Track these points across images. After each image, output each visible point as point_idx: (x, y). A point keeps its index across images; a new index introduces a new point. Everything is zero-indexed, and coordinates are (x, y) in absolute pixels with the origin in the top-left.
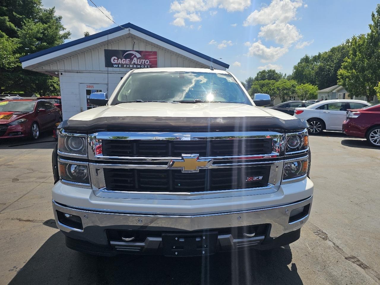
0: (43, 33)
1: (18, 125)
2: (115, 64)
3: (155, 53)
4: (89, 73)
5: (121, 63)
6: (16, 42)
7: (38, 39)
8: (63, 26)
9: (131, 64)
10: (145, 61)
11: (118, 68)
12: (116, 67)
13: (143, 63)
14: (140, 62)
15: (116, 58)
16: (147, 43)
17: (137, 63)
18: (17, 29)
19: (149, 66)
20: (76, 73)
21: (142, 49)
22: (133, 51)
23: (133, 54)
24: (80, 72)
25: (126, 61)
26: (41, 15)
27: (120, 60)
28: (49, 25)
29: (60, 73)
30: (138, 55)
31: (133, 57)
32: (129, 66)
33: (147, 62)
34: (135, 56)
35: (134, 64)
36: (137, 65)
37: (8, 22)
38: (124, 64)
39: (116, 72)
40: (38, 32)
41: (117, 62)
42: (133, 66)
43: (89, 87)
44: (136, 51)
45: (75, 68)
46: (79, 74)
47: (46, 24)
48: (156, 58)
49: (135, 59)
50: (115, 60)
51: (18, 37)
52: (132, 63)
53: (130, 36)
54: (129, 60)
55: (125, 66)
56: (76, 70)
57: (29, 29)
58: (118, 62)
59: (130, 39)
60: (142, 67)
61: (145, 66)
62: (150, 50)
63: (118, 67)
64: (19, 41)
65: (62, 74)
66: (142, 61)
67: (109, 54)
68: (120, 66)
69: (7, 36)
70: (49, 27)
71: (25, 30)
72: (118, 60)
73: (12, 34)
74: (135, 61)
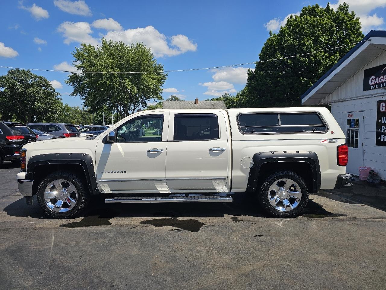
2: (373, 85)
4: (351, 101)
5: (378, 82)
11: (375, 90)
12: (373, 89)
15: (374, 77)
20: (341, 103)
25: (383, 78)
27: (377, 78)
29: (331, 104)
38: (381, 83)
39: (373, 95)
43: (350, 116)
45: (340, 98)
46: (343, 102)
55: (382, 85)
56: (341, 100)
58: (376, 82)
63: (375, 88)
67: (368, 74)
68: (377, 86)
72: (375, 79)
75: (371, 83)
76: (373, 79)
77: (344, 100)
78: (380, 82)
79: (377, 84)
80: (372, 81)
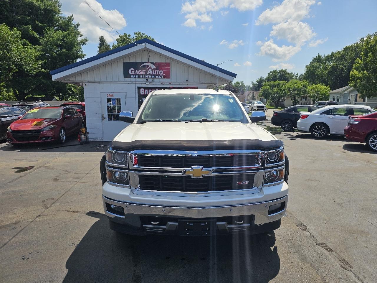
0: (62, 40)
1: (49, 130)
2: (133, 75)
3: (168, 65)
4: (110, 84)
5: (137, 74)
6: (38, 50)
7: (58, 46)
8: (81, 33)
9: (146, 74)
10: (159, 72)
11: (135, 79)
12: (133, 78)
13: (157, 74)
14: (154, 73)
15: (133, 70)
16: (161, 55)
17: (152, 74)
18: (39, 37)
19: (162, 76)
20: (98, 84)
21: (157, 61)
22: (148, 62)
23: (148, 66)
24: (101, 83)
25: (142, 72)
26: (60, 22)
27: (137, 71)
28: (68, 33)
29: (84, 84)
30: (153, 67)
31: (149, 69)
32: (145, 77)
33: (161, 72)
34: (150, 68)
35: (149, 74)
36: (152, 75)
37: (31, 31)
39: (133, 82)
40: (58, 39)
41: (134, 73)
42: (148, 77)
43: (110, 96)
44: (151, 63)
45: (97, 79)
46: (101, 84)
47: (65, 31)
48: (169, 69)
49: (150, 70)
50: (132, 72)
51: (40, 44)
52: (148, 74)
53: (146, 50)
54: (145, 71)
55: (141, 76)
56: (98, 81)
57: (50, 37)
59: (146, 52)
60: (156, 77)
61: (159, 76)
62: (164, 62)
63: (135, 77)
64: (40, 48)
65: (86, 85)
66: (157, 72)
67: (127, 66)
68: (137, 76)
69: (30, 44)
70: (68, 34)
71: (46, 38)
72: (135, 71)
73: (34, 41)
74: (150, 72)
75: (130, 73)
76: (132, 70)
77: (102, 82)
78: (139, 74)
79: (136, 75)
80: (131, 71)
